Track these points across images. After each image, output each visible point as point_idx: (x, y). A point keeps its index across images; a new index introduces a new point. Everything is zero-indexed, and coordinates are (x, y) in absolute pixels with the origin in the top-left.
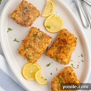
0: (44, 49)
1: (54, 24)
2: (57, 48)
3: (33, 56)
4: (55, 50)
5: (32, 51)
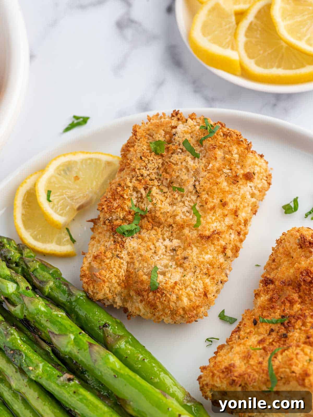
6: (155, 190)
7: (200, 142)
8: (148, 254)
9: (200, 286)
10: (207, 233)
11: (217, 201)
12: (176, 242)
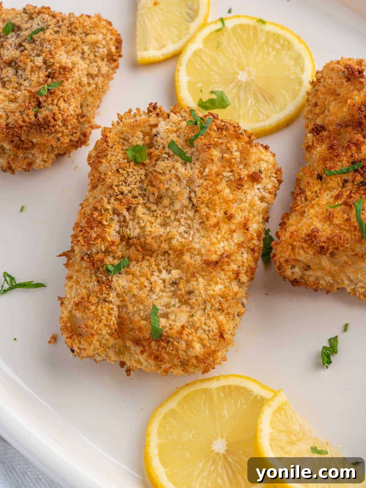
0: (245, 227)
1: (242, 77)
2: (334, 182)
3: (185, 308)
4: (326, 198)
5: (164, 275)
6: (140, 210)
7: (190, 142)
8: (143, 294)
9: (214, 326)
10: (214, 257)
11: (220, 214)
12: (175, 274)
